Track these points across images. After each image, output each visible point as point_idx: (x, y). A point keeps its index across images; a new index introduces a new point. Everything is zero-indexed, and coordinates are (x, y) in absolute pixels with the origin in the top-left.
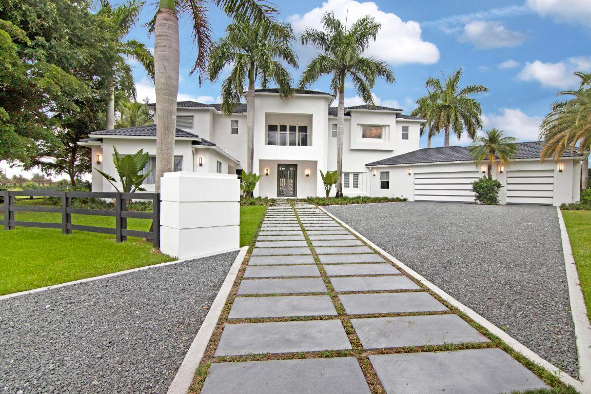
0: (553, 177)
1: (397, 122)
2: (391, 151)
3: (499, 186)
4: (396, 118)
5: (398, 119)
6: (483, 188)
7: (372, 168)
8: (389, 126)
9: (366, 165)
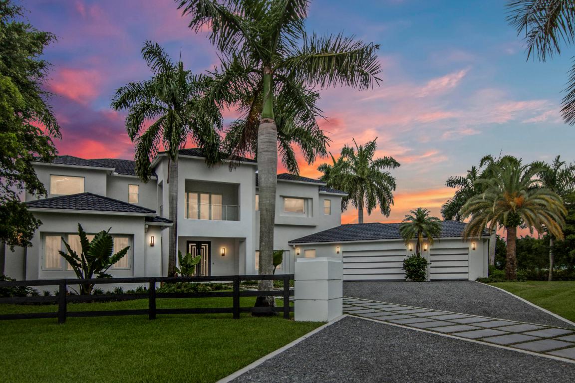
0: (467, 254)
1: (320, 195)
2: (314, 227)
3: (425, 263)
4: (319, 190)
5: (321, 192)
6: (415, 266)
7: (295, 245)
8: (312, 199)
9: (289, 242)
